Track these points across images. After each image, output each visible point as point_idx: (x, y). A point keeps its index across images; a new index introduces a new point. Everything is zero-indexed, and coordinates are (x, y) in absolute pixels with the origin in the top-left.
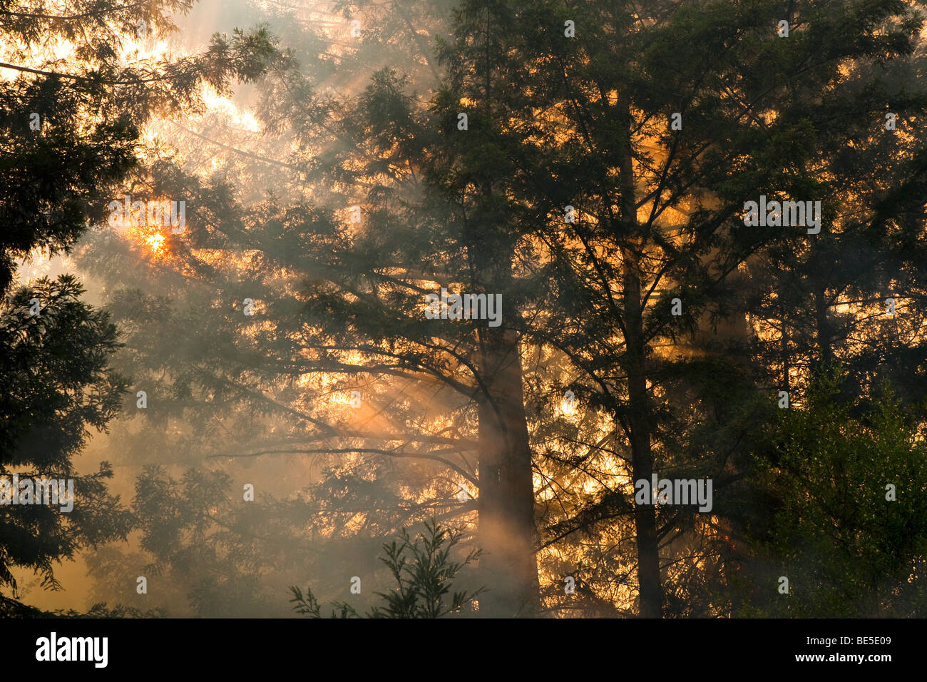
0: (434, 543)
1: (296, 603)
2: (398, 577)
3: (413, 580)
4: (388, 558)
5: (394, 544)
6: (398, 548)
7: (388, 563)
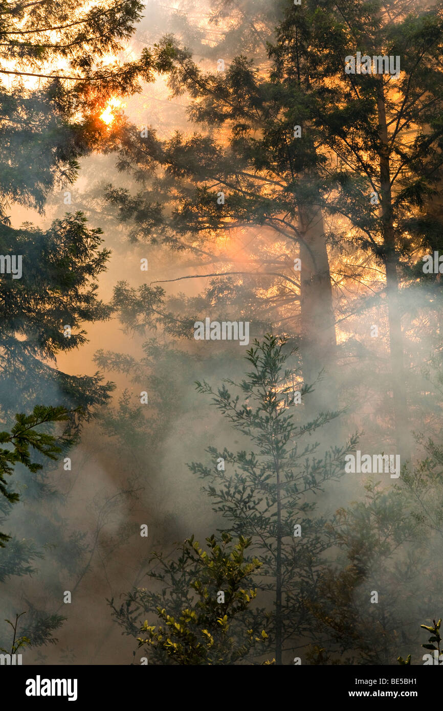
0: (271, 345)
1: (199, 389)
2: (256, 366)
3: (263, 365)
4: (250, 357)
5: (252, 349)
6: (254, 351)
7: (250, 359)
